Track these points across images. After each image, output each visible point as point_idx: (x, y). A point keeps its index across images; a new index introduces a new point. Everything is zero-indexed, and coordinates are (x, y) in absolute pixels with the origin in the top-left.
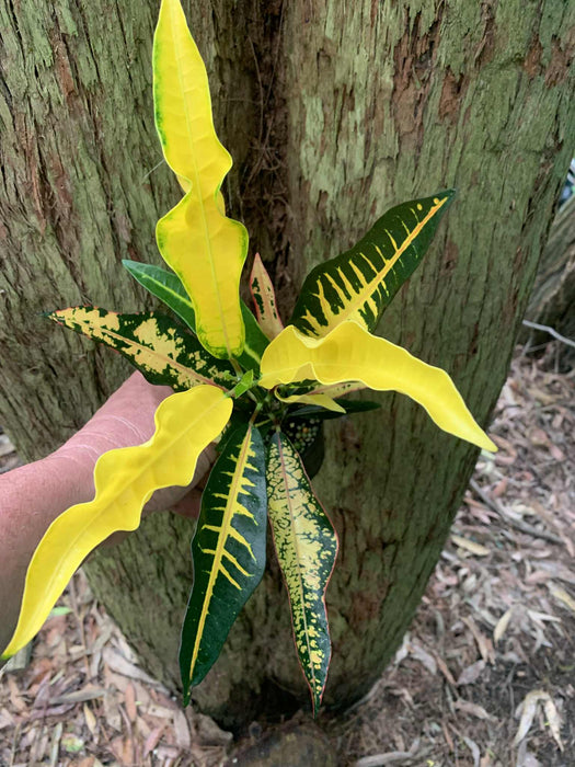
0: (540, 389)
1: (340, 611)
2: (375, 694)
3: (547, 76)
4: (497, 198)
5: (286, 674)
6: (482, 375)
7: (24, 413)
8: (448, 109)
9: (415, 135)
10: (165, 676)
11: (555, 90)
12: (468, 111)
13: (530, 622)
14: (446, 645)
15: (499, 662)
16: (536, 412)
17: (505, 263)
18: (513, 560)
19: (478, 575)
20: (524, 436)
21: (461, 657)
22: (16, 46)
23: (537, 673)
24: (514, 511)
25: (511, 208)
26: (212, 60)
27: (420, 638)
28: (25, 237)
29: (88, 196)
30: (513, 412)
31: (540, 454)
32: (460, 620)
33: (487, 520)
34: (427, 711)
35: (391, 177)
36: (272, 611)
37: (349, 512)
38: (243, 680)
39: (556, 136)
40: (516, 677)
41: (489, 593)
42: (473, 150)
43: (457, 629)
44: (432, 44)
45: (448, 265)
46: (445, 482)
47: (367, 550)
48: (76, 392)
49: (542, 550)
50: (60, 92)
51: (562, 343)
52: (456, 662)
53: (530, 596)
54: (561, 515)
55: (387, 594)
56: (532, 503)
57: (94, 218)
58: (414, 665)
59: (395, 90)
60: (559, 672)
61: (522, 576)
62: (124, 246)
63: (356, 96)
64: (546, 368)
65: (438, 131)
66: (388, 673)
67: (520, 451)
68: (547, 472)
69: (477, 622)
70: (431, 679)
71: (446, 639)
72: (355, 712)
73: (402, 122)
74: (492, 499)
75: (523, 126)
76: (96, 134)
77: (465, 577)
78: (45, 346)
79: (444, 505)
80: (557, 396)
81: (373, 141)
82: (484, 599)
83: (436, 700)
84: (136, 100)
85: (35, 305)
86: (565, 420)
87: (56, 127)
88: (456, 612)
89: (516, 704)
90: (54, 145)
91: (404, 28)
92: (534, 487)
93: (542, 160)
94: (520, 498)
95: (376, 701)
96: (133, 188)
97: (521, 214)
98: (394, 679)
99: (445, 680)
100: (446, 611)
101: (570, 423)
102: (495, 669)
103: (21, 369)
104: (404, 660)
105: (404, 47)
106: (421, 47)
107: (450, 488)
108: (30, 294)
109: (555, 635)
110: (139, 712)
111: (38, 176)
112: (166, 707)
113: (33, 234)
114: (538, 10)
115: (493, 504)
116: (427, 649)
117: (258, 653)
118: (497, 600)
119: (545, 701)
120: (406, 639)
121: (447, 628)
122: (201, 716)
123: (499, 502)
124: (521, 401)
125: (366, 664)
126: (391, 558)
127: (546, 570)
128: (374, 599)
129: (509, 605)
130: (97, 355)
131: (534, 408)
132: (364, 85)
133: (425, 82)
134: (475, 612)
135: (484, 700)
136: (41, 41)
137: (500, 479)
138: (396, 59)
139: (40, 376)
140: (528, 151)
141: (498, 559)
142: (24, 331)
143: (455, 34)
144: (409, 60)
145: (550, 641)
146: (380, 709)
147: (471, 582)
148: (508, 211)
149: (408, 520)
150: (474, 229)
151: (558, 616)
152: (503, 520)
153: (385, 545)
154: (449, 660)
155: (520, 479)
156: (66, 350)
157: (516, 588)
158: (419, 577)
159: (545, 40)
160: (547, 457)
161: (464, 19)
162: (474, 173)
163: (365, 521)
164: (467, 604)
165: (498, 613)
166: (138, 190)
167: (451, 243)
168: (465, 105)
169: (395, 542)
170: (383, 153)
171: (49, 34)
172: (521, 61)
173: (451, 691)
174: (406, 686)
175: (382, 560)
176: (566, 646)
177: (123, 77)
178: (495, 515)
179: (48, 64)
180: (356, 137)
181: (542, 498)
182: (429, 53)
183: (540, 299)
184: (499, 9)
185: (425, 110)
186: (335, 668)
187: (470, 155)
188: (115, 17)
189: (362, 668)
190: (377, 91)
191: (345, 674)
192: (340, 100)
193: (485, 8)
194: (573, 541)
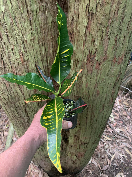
0: (126, 102)
1: (75, 155)
2: (84, 170)
3: (118, 62)
4: (108, 83)
6: (105, 113)
7: (10, 114)
8: (97, 67)
9: (91, 71)
10: (37, 164)
11: (120, 65)
12: (101, 68)
13: (120, 157)
14: (100, 161)
15: (112, 165)
17: (110, 94)
18: (117, 142)
19: (108, 145)
20: (121, 113)
21: (103, 164)
22: (13, 55)
23: (121, 169)
24: (117, 130)
27: (94, 158)
28: (12, 86)
30: (119, 107)
31: (125, 117)
32: (104, 155)
33: (111, 132)
34: (95, 176)
35: (86, 78)
37: (77, 136)
39: (120, 72)
40: (116, 169)
41: (111, 149)
43: (103, 157)
44: (94, 56)
45: (97, 94)
46: (98, 132)
47: (81, 144)
48: (21, 112)
49: (124, 140)
50: (21, 62)
51: (131, 92)
52: (102, 165)
53: (120, 150)
54: (128, 132)
55: (85, 153)
56: (122, 129)
58: (93, 165)
59: (87, 63)
60: (126, 169)
61: (119, 146)
63: (80, 62)
64: (127, 97)
65: (95, 71)
66: (86, 166)
67: (120, 116)
68: (126, 122)
70: (96, 168)
71: (100, 159)
72: (79, 175)
73: (88, 68)
75: (113, 71)
76: (27, 68)
77: (105, 145)
78: (15, 104)
80: (129, 104)
82: (109, 150)
83: (97, 173)
84: (36, 62)
85: (14, 98)
86: (131, 109)
87: (20, 68)
88: (103, 153)
89: (115, 176)
90: (19, 71)
91: (89, 53)
92: (123, 125)
93: (117, 76)
94: (119, 127)
95: (83, 172)
97: (113, 86)
98: (88, 168)
99: (99, 169)
100: (100, 152)
102: (111, 167)
103: (10, 107)
104: (90, 163)
105: (89, 56)
106: (92, 57)
108: (13, 96)
109: (125, 160)
110: (31, 170)
112: (37, 170)
113: (14, 86)
114: (115, 52)
115: (113, 128)
116: (96, 161)
118: (113, 151)
119: (122, 175)
120: (91, 158)
121: (101, 157)
122: (45, 173)
123: (114, 128)
124: (121, 104)
127: (124, 145)
128: (82, 154)
129: (115, 152)
131: (124, 106)
132: (81, 60)
133: (93, 62)
134: (107, 153)
135: (108, 174)
136: (17, 54)
137: (115, 123)
138: (87, 58)
139: (14, 109)
140: (114, 75)
141: (113, 141)
142: (11, 101)
143: (99, 55)
144: (90, 58)
145: (124, 162)
146: (84, 174)
147: (107, 146)
148: (110, 85)
149: (90, 139)
150: (103, 88)
151: (126, 156)
152: (115, 132)
153: (85, 144)
154: (100, 164)
155: (120, 123)
156: (19, 105)
157: (117, 148)
158: (92, 150)
159: (117, 57)
161: (100, 53)
162: (103, 79)
163: (81, 138)
164: (106, 151)
165: (112, 154)
167: (98, 91)
168: (101, 67)
169: (87, 143)
170: (84, 73)
171: (19, 53)
172: (112, 60)
173: (101, 171)
174: (90, 169)
175: (84, 146)
176: (128, 163)
177: (33, 58)
178: (113, 131)
179: (19, 57)
180: (79, 69)
181: (124, 128)
182: (94, 58)
183: (127, 82)
184: (108, 52)
185: (93, 67)
186: (74, 166)
187: (102, 76)
188: (32, 48)
189: (80, 167)
190: (84, 62)
191: (76, 167)
192: (76, 62)
193: (105, 51)
194: (131, 138)
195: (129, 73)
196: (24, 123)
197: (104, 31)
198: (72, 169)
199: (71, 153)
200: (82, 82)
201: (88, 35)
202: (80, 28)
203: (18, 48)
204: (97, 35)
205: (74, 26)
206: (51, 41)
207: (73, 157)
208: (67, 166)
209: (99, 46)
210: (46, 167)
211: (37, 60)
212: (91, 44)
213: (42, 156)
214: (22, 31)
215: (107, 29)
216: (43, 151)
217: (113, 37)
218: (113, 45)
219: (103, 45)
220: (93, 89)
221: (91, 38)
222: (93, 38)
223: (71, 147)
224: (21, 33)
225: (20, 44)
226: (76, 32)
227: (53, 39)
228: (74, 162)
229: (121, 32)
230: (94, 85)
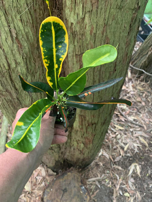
0: (140, 86)
1: (82, 142)
2: (93, 164)
5: (69, 158)
9: (96, 3)
13: (134, 146)
14: (112, 152)
15: (125, 156)
16: (138, 93)
17: (123, 44)
18: (130, 131)
19: (121, 134)
20: (135, 99)
21: (115, 155)
23: (135, 159)
24: (131, 118)
25: (125, 27)
27: (105, 150)
29: (2, 22)
30: (132, 93)
31: (139, 104)
32: (116, 146)
33: (124, 121)
34: (106, 168)
35: (90, 17)
37: (83, 116)
38: (58, 160)
39: (138, 4)
40: (129, 160)
41: (123, 139)
42: (113, 8)
43: (115, 148)
46: (108, 107)
47: (88, 126)
49: (138, 128)
51: (146, 74)
52: (114, 156)
53: (134, 140)
54: (143, 119)
55: (94, 137)
56: (136, 116)
57: (4, 29)
58: (103, 157)
60: (140, 158)
61: (132, 135)
62: (14, 38)
64: (142, 81)
65: (103, 2)
66: (96, 159)
67: (134, 103)
68: (140, 108)
69: (120, 146)
70: (107, 160)
71: (112, 151)
72: (88, 168)
74: (125, 115)
75: (128, 1)
76: (3, 2)
77: (117, 135)
79: (108, 114)
80: (144, 89)
81: (85, 6)
82: (122, 141)
83: (109, 165)
86: (146, 95)
88: (115, 144)
89: (129, 166)
92: (137, 112)
93: (134, 12)
94: (133, 115)
95: (93, 165)
97: (128, 29)
98: (98, 160)
99: (111, 160)
100: (112, 143)
101: (147, 96)
102: (124, 158)
104: (101, 155)
109: (140, 149)
116: (107, 153)
117: (62, 153)
118: (125, 141)
119: (136, 166)
120: (101, 150)
121: (112, 148)
122: (48, 169)
123: (127, 116)
124: (134, 90)
125: (90, 156)
126: (94, 128)
127: (139, 133)
128: (91, 139)
129: (129, 142)
130: (10, 70)
131: (138, 92)
134: (119, 143)
135: (121, 165)
137: (128, 110)
140: (130, 9)
141: (126, 130)
145: (139, 151)
146: (94, 167)
147: (119, 136)
148: (124, 28)
149: (98, 118)
150: (114, 33)
151: (141, 145)
152: (128, 121)
153: (93, 124)
154: (112, 156)
155: (133, 110)
157: (131, 138)
158: (102, 133)
160: (141, 104)
162: (114, 16)
163: (87, 118)
164: (118, 142)
165: (125, 144)
166: (17, 21)
167: (108, 38)
169: (95, 123)
170: (88, 10)
173: (113, 163)
174: (101, 162)
175: (92, 128)
176: (143, 152)
178: (126, 119)
180: (80, 5)
181: (139, 115)
186: (81, 157)
187: (112, 10)
189: (89, 157)
191: (84, 158)
194: (146, 126)
195: (144, 51)
196: (12, 100)
198: (80, 162)
199: (77, 141)
200: (85, 28)
207: (80, 146)
208: (73, 158)
210: (50, 162)
220: (101, 35)
223: (77, 132)
228: (81, 152)
230: (101, 29)
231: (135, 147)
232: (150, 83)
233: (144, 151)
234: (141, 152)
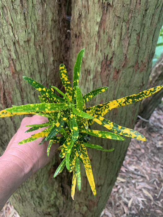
1: (85, 205)
3: (140, 69)
8: (115, 77)
9: (106, 83)
11: (142, 73)
12: (120, 78)
13: (138, 201)
14: (115, 210)
15: (130, 214)
17: (130, 113)
18: (132, 183)
19: (123, 188)
20: (133, 146)
21: (119, 213)
23: (141, 216)
24: (132, 168)
26: (52, 61)
27: (107, 208)
29: (17, 99)
31: (138, 151)
32: (118, 202)
33: (124, 171)
36: (65, 206)
39: (143, 83)
41: (126, 193)
42: (122, 87)
43: (118, 205)
44: (111, 62)
45: (115, 114)
49: (140, 179)
50: (11, 73)
51: (142, 120)
52: (118, 215)
53: (137, 193)
54: (145, 168)
55: (99, 200)
56: (137, 165)
59: (101, 72)
60: (147, 216)
61: (135, 187)
63: (91, 72)
64: (139, 127)
65: (113, 82)
67: (133, 150)
68: (140, 156)
69: (123, 202)
71: (115, 208)
73: (103, 80)
74: (126, 165)
75: (134, 81)
76: (20, 82)
77: (119, 189)
78: (1, 137)
81: (95, 84)
82: (125, 195)
84: (31, 73)
87: (9, 82)
88: (117, 199)
90: (8, 86)
91: (104, 58)
92: (137, 161)
93: (139, 88)
94: (133, 164)
96: (29, 95)
100: (114, 199)
102: (129, 216)
104: (103, 215)
105: (104, 62)
106: (108, 63)
107: (116, 169)
109: (145, 204)
111: (3, 94)
114: (137, 55)
116: (109, 211)
118: (129, 195)
121: (115, 204)
123: (128, 166)
126: (100, 190)
127: (142, 185)
128: (95, 201)
129: (132, 196)
132: (93, 70)
133: (109, 71)
134: (122, 199)
136: (6, 61)
137: (128, 159)
138: (102, 65)
140: (136, 87)
141: (128, 182)
143: (117, 60)
144: (105, 65)
145: (144, 206)
147: (121, 190)
149: (105, 180)
151: (146, 199)
152: (129, 171)
153: (98, 187)
154: (116, 214)
155: (133, 159)
156: (8, 139)
157: (134, 191)
159: (139, 62)
160: (140, 152)
161: (119, 57)
162: (122, 92)
164: (120, 197)
165: (129, 199)
166: (31, 96)
168: (120, 76)
169: (101, 185)
171: (8, 59)
172: (133, 66)
175: (98, 190)
177: (28, 68)
178: (127, 170)
179: (8, 66)
180: (91, 82)
181: (139, 164)
182: (110, 64)
184: (128, 55)
185: (109, 77)
187: (121, 88)
188: (26, 54)
190: (97, 72)
192: (86, 73)
193: (124, 54)
194: (149, 176)
197: (124, 27)
199: (79, 204)
200: (95, 100)
201: (102, 34)
202: (90, 26)
203: (7, 52)
204: (114, 33)
205: (82, 25)
206: (51, 46)
207: (83, 209)
209: (118, 47)
211: (33, 72)
212: (106, 45)
213: (38, 213)
214: (13, 28)
215: (127, 25)
216: (40, 206)
217: (135, 35)
218: (134, 46)
219: (122, 45)
221: (106, 37)
222: (109, 37)
223: (80, 194)
224: (11, 31)
225: (10, 47)
226: (85, 32)
227: (54, 44)
228: (83, 216)
229: (144, 28)
231: (140, 202)
232: (147, 128)
233: (150, 207)
234: (147, 207)
